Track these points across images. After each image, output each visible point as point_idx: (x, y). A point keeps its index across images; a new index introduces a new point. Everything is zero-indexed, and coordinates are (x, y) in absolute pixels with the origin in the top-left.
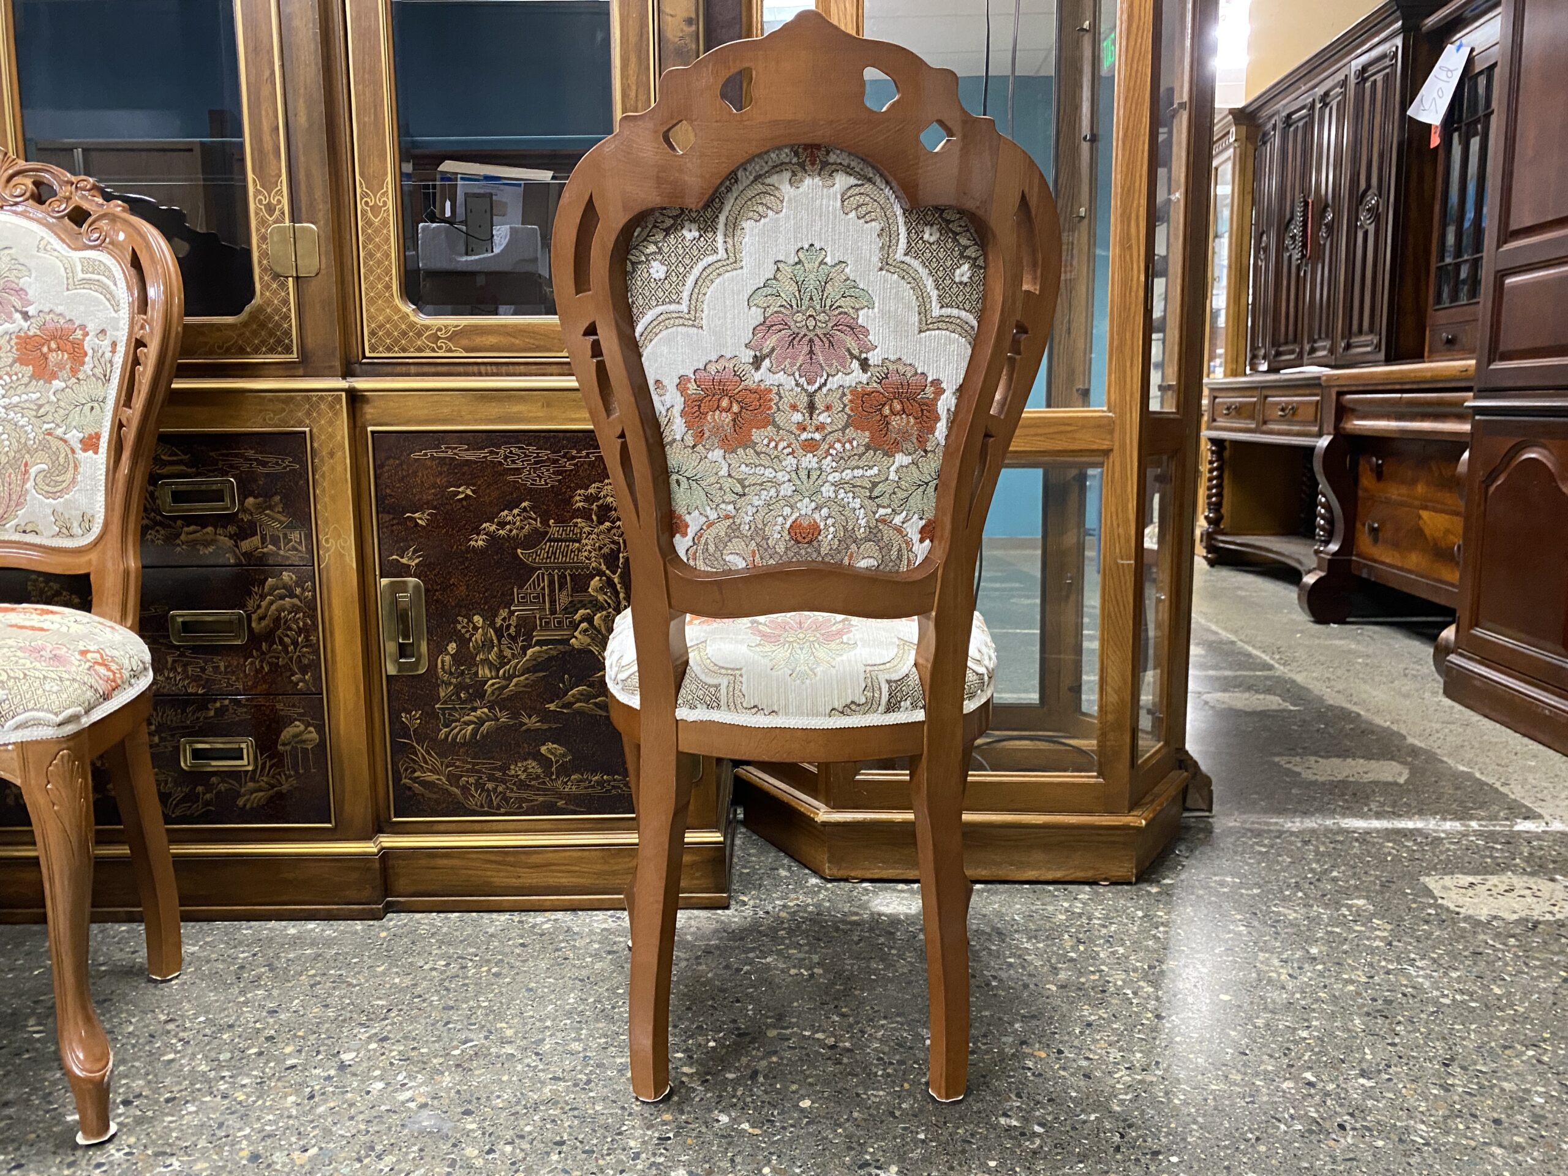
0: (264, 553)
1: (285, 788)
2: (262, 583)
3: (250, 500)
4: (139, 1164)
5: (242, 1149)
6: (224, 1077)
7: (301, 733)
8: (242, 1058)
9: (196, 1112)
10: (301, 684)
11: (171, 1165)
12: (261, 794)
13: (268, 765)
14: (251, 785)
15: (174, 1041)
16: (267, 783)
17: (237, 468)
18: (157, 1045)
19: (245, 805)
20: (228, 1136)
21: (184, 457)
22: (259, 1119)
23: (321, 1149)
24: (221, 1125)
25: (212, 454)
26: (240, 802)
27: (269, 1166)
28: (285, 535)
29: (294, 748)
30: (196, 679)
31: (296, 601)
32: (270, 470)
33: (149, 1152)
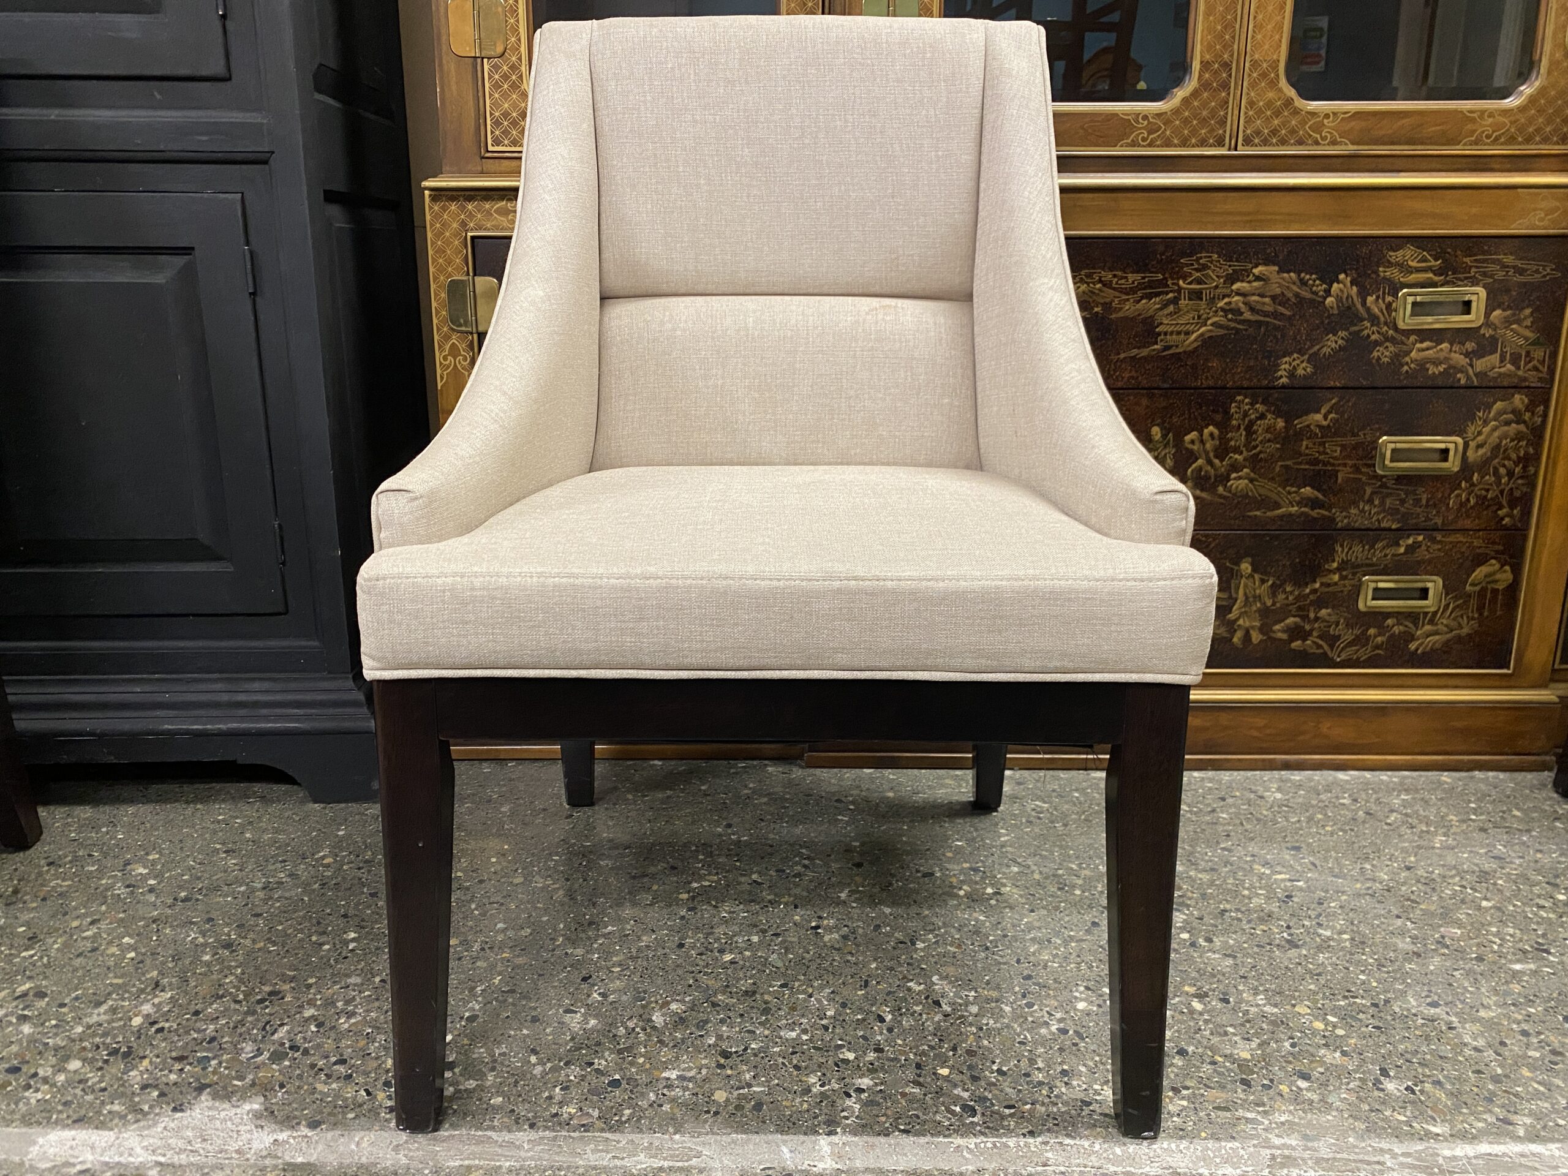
0: (1500, 374)
1: (1465, 631)
2: (1489, 407)
3: (1497, 313)
7: (1494, 573)
10: (1507, 520)
12: (1437, 637)
13: (1451, 606)
14: (1428, 628)
16: (1446, 626)
17: (1491, 276)
19: (1417, 649)
21: (1433, 263)
25: (1467, 260)
26: (1413, 646)
28: (1528, 353)
29: (1484, 590)
30: (1394, 512)
31: (1522, 427)
32: (1529, 279)
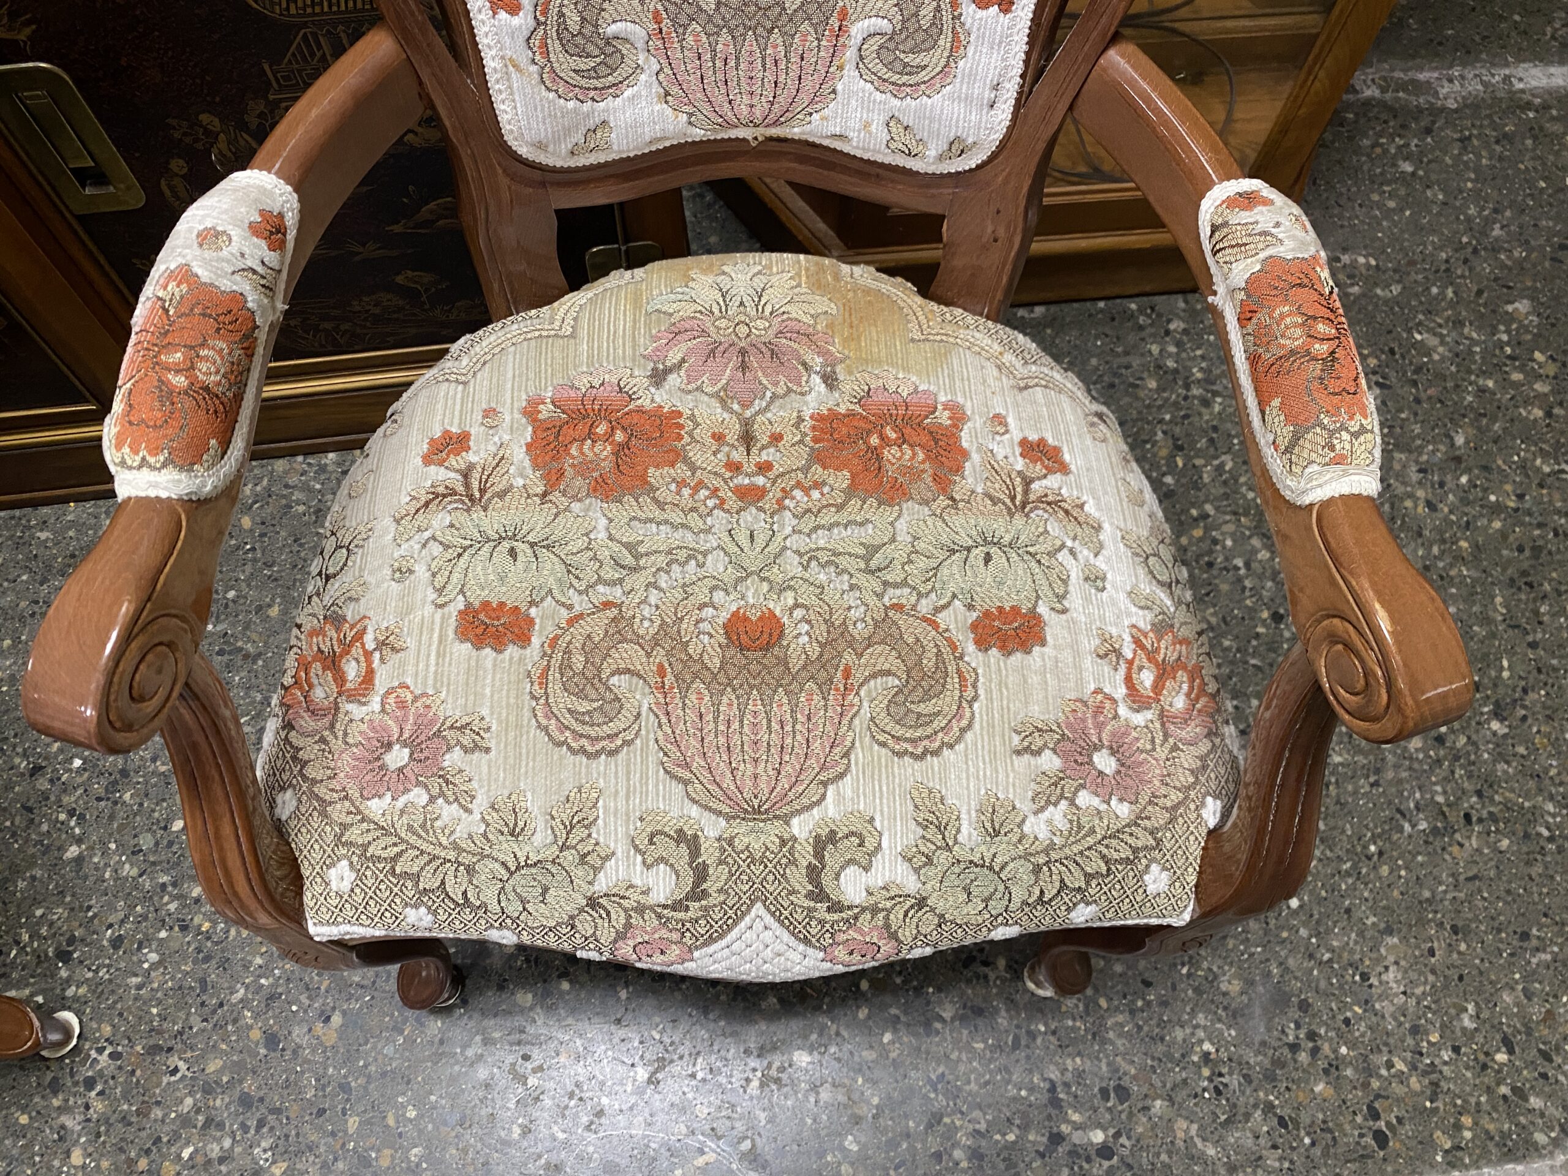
4: (138, 1073)
5: (250, 1028)
6: (164, 886)
8: (171, 844)
9: (160, 963)
11: (176, 1070)
15: (63, 817)
18: (45, 827)
20: (221, 1005)
22: (246, 967)
23: (344, 1013)
24: (203, 982)
27: (295, 1052)
33: (139, 1048)
